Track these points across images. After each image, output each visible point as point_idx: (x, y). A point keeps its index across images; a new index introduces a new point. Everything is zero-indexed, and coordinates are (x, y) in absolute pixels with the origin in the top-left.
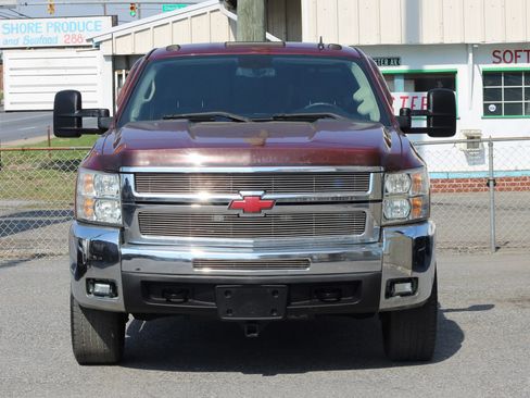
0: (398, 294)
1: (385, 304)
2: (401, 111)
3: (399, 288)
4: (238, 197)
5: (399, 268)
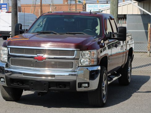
0: (83, 87)
1: (78, 89)
2: (109, 32)
3: (84, 85)
4: (36, 56)
5: (85, 79)
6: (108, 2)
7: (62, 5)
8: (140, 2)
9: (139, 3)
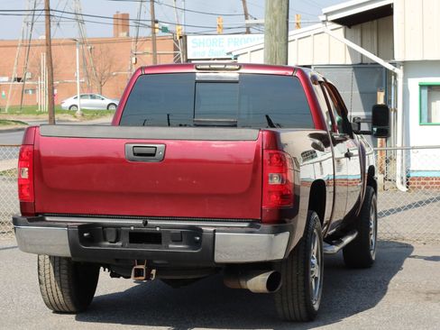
6: (251, 29)
7: (108, 41)
8: (350, 27)
9: (348, 29)
